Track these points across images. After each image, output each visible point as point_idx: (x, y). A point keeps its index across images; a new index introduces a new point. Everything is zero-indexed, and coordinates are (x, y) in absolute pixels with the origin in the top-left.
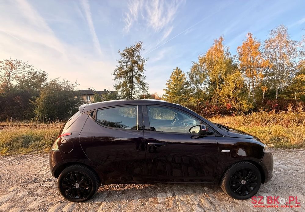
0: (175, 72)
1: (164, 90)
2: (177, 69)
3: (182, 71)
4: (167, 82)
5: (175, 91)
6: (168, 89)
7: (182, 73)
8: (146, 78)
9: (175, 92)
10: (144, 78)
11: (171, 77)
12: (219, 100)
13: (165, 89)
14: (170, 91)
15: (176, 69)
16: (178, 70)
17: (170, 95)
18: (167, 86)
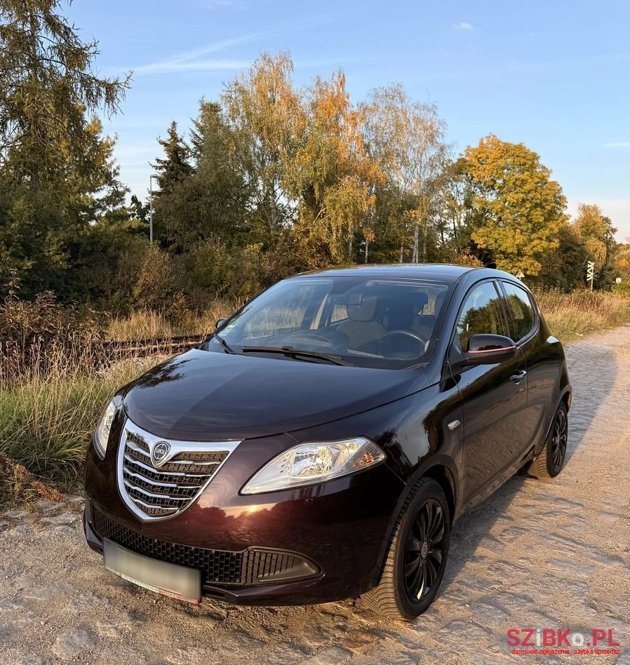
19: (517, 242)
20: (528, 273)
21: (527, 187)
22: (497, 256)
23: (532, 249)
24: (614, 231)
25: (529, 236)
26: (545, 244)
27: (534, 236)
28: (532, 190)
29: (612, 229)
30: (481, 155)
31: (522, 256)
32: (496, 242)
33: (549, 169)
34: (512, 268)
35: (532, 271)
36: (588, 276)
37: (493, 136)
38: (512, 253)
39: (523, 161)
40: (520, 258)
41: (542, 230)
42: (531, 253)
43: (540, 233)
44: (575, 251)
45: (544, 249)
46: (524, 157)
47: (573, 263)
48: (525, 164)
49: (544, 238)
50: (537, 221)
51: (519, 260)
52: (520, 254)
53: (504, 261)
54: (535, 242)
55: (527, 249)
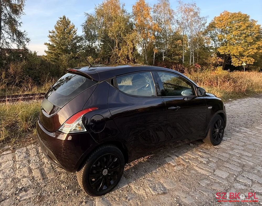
0: (60, 21)
1: (46, 44)
2: (64, 18)
3: (71, 21)
4: (51, 34)
5: (62, 46)
6: (51, 43)
7: (71, 23)
8: (21, 24)
9: (62, 48)
10: (19, 24)
11: (56, 28)
12: (118, 61)
13: (48, 43)
14: (54, 47)
15: (62, 17)
16: (66, 19)
17: (54, 52)
18: (49, 39)
19: (239, 51)
20: (248, 63)
21: (242, 28)
22: (232, 57)
23: (248, 53)
25: (247, 48)
26: (256, 51)
27: (249, 48)
28: (245, 29)
30: (220, 19)
31: (243, 56)
32: (229, 51)
33: (256, 21)
35: (250, 62)
37: (226, 11)
38: (238, 55)
39: (240, 18)
41: (253, 45)
42: (248, 55)
43: (253, 47)
45: (255, 53)
46: (241, 17)
48: (241, 19)
49: (255, 48)
50: (249, 42)
51: (242, 58)
53: (235, 59)
54: (250, 50)
55: (245, 54)
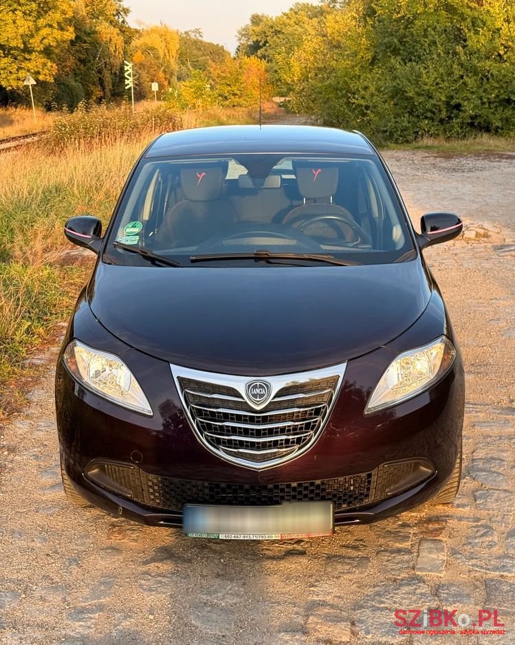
19: (21, 31)
20: (41, 78)
23: (41, 42)
24: (126, 11)
25: (35, 21)
26: (57, 34)
27: (41, 22)
29: (124, 9)
31: (30, 52)
34: (18, 70)
35: (45, 75)
36: (127, 82)
38: (16, 48)
40: (27, 56)
41: (50, 13)
42: (41, 47)
43: (49, 18)
44: (85, 42)
45: (57, 42)
47: (84, 60)
49: (55, 25)
51: (27, 59)
52: (27, 50)
54: (44, 32)
55: (35, 42)
